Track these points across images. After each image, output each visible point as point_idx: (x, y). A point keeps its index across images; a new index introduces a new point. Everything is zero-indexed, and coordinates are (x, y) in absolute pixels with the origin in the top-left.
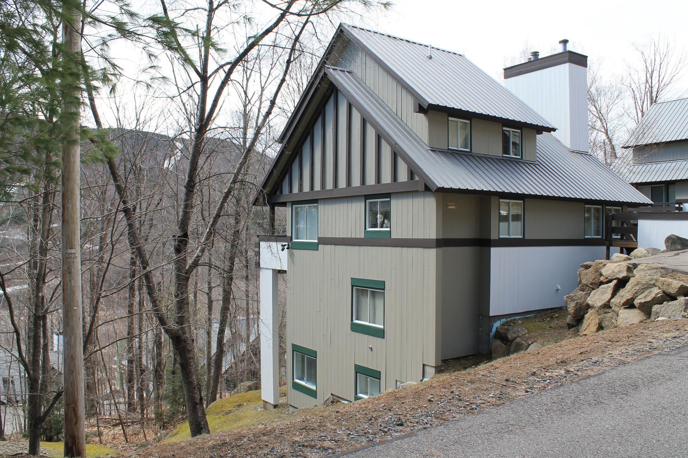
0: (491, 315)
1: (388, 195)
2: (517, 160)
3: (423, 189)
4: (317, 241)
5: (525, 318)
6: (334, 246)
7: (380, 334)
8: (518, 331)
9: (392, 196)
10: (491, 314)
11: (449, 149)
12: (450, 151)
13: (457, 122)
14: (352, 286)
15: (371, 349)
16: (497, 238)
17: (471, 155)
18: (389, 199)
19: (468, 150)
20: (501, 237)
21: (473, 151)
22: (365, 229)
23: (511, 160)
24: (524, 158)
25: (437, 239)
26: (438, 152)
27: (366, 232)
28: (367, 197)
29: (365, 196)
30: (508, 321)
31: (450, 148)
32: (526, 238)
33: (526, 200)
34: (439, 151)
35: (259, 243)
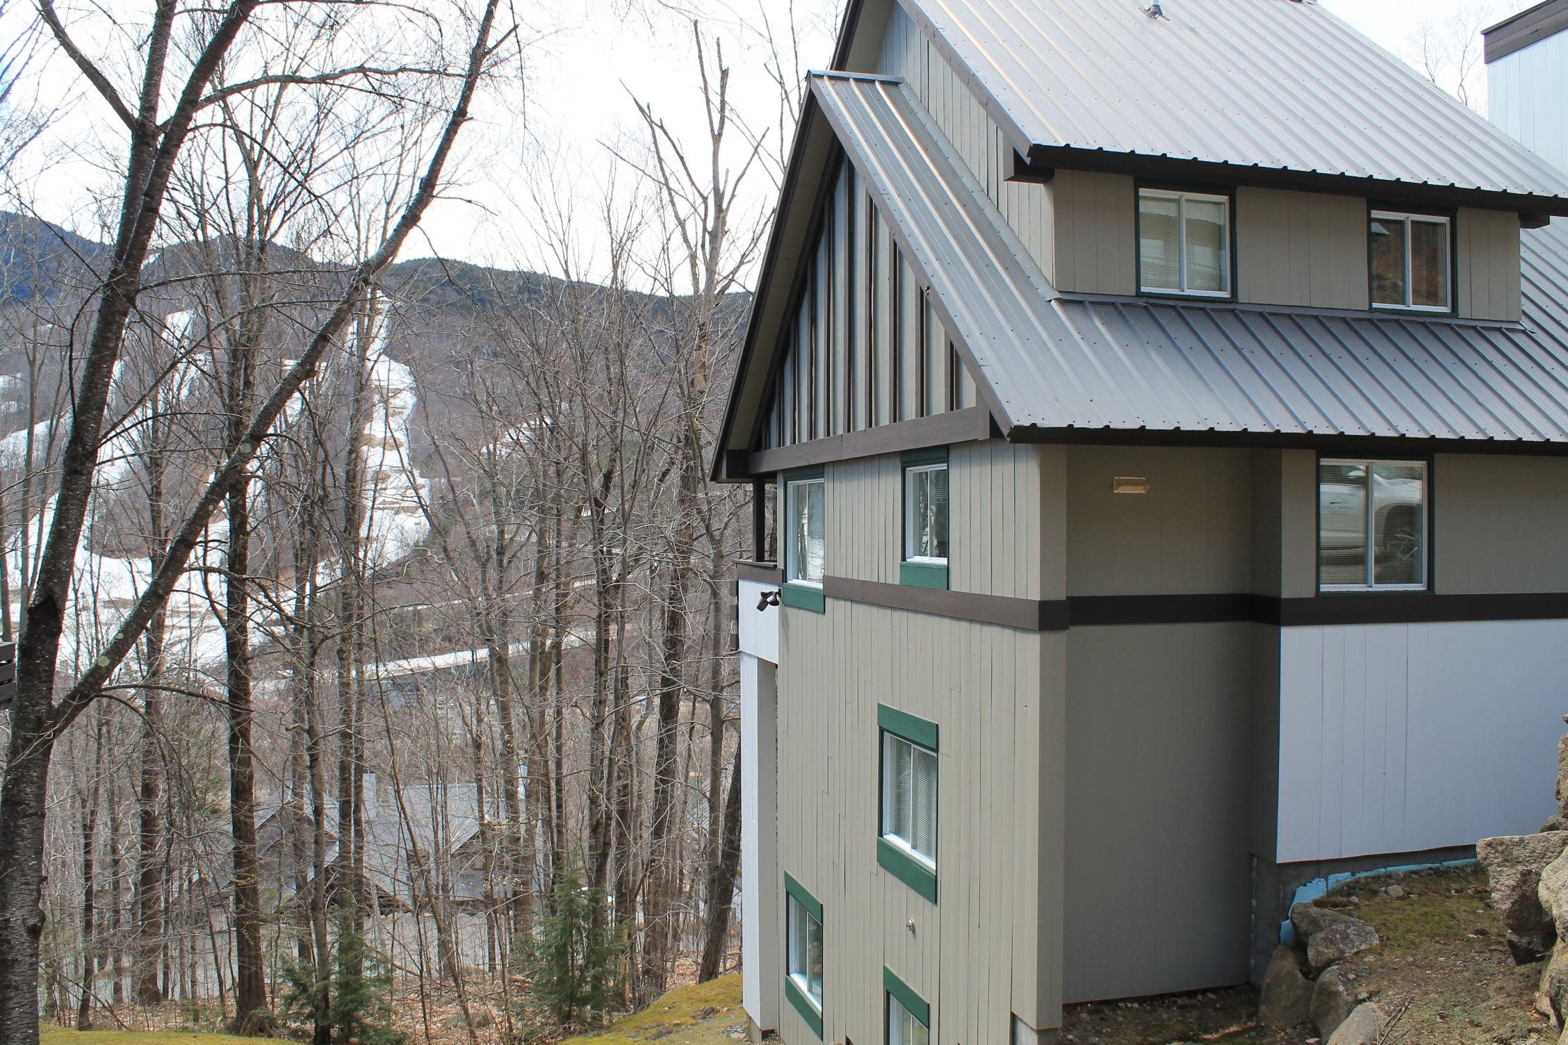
0: (1279, 861)
1: (941, 453)
2: (1427, 320)
3: (983, 433)
4: (820, 586)
5: (1436, 871)
6: (849, 604)
7: (928, 886)
8: (1345, 938)
9: (954, 455)
10: (1283, 856)
11: (1139, 294)
12: (1141, 302)
13: (1177, 201)
14: (882, 731)
15: (912, 928)
16: (1310, 593)
17: (1233, 311)
18: (943, 467)
19: (1225, 295)
20: (1324, 588)
21: (1242, 297)
22: (904, 559)
23: (1403, 321)
24: (1463, 311)
25: (1040, 602)
26: (1090, 307)
27: (906, 568)
28: (909, 457)
29: (903, 453)
30: (1357, 881)
31: (1143, 289)
32: (1440, 590)
33: (1438, 457)
34: (1092, 303)
35: (737, 582)
